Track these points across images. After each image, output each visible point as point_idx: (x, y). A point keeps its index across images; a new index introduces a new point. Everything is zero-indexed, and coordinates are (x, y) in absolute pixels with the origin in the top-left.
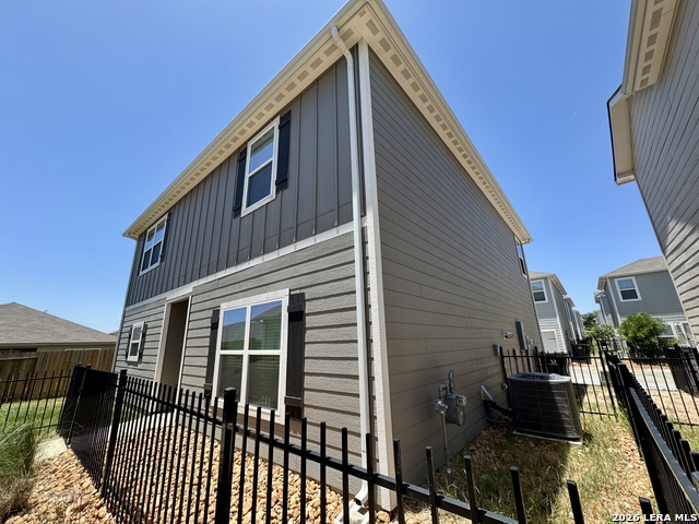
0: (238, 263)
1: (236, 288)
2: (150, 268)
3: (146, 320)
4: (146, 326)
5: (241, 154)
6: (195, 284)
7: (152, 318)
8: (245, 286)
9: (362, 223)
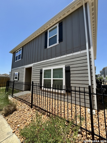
0: (47, 59)
1: (47, 65)
2: (18, 60)
3: (19, 72)
4: (19, 73)
5: (46, 33)
6: (34, 64)
7: (20, 71)
8: (50, 64)
9: (89, 50)
